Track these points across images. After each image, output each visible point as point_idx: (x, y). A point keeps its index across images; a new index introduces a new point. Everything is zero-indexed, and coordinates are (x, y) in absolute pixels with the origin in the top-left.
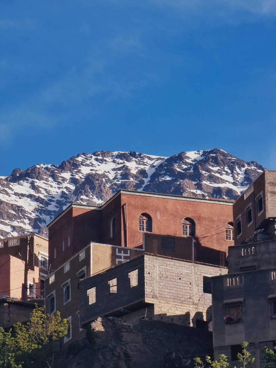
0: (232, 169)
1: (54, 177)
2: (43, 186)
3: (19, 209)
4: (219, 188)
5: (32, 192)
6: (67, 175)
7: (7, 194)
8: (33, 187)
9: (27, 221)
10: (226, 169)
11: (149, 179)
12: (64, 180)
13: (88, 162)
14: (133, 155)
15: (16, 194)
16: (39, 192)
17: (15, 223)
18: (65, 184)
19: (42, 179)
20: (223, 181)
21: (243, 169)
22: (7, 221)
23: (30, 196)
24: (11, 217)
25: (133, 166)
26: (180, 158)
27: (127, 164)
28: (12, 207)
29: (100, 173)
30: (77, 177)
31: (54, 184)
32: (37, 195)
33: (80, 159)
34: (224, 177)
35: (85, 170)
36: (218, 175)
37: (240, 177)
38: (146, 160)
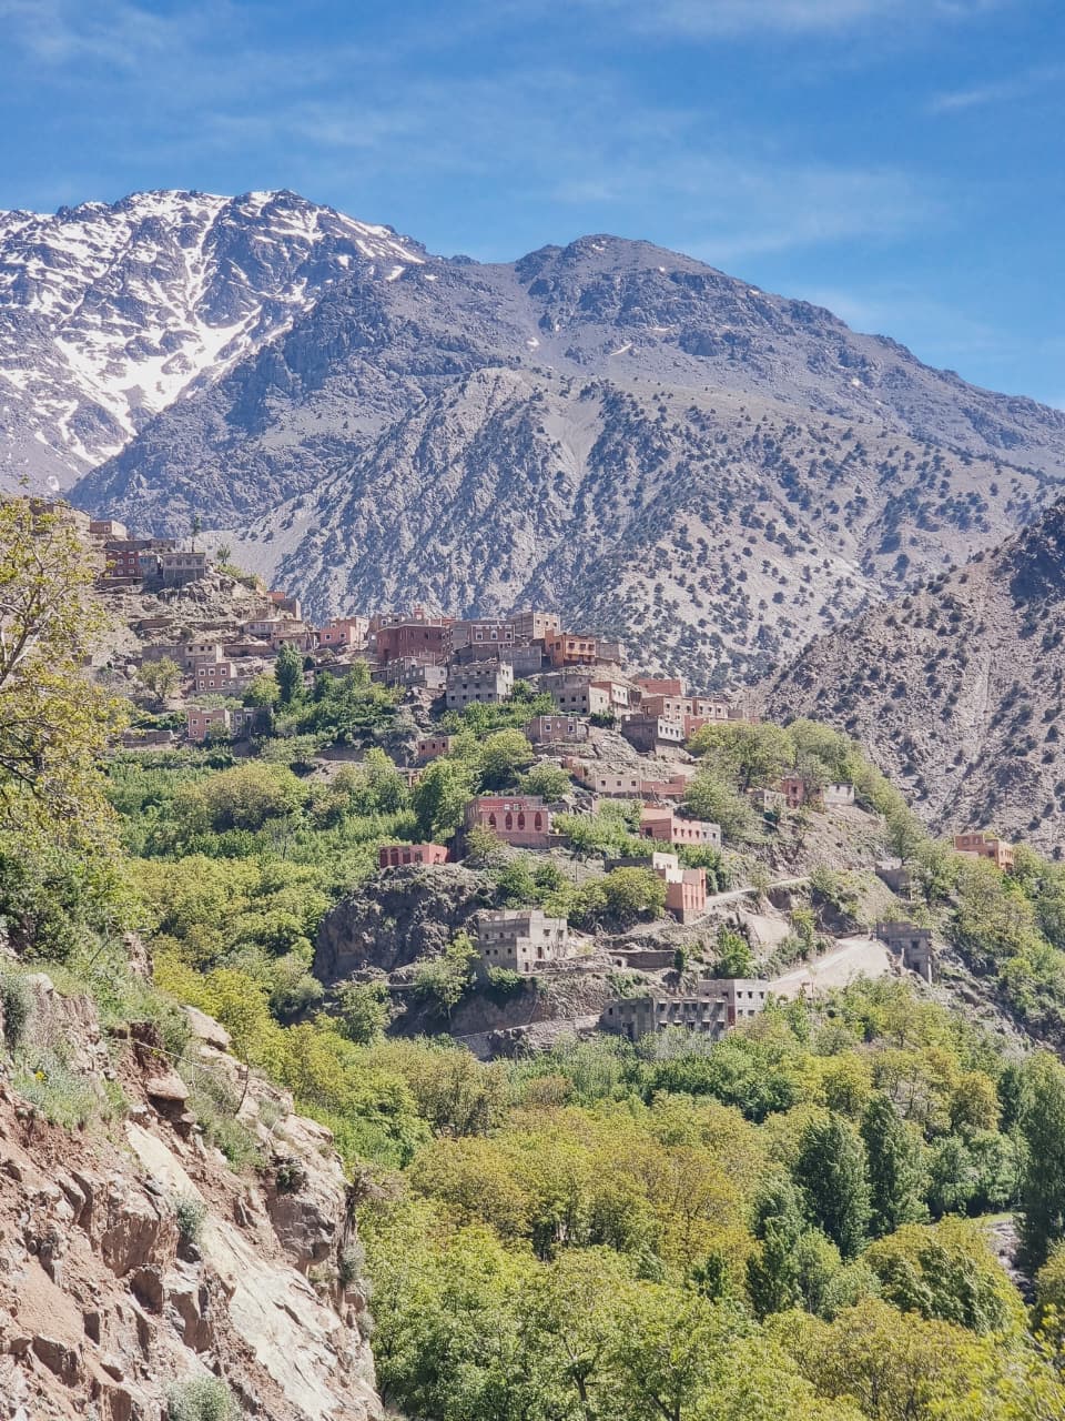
0: (303, 214)
1: (108, 220)
2: (98, 230)
3: (70, 257)
4: (290, 236)
5: (85, 237)
6: (121, 217)
7: (56, 238)
8: (87, 232)
9: (80, 270)
10: (297, 213)
11: (211, 222)
12: (119, 223)
13: (144, 202)
14: (194, 194)
15: (67, 239)
16: (91, 236)
17: (67, 272)
18: (120, 228)
19: (93, 221)
20: (293, 227)
21: (315, 214)
22: (58, 270)
23: (83, 242)
24: (61, 265)
25: (194, 207)
26: (246, 199)
27: (187, 204)
28: (62, 254)
29: (158, 215)
30: (133, 220)
31: (108, 228)
32: (90, 240)
33: (135, 198)
34: (294, 223)
35: (141, 212)
36: (287, 220)
37: (313, 222)
38: (208, 200)
